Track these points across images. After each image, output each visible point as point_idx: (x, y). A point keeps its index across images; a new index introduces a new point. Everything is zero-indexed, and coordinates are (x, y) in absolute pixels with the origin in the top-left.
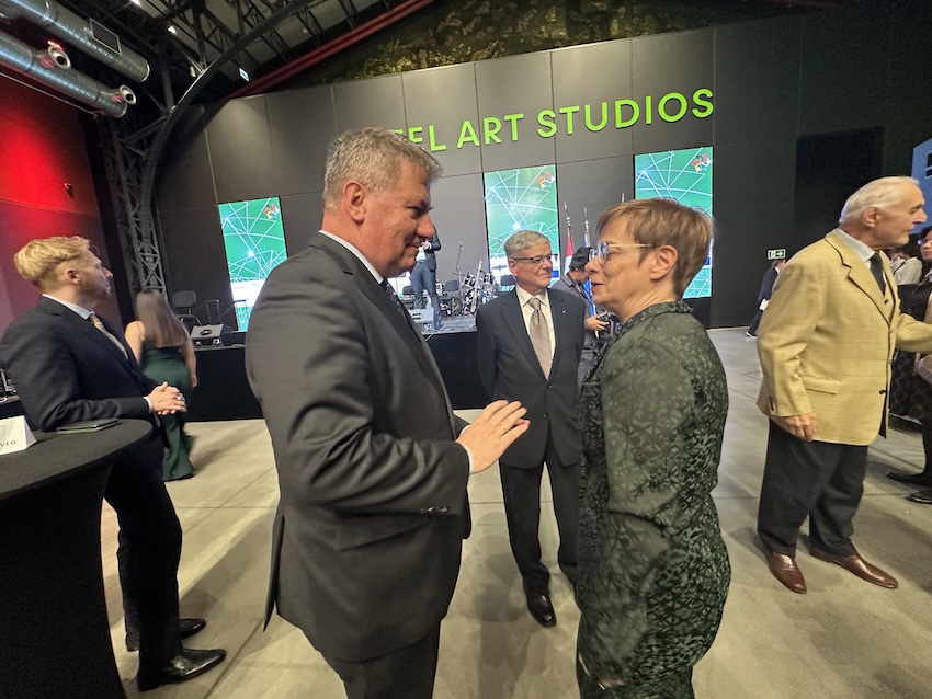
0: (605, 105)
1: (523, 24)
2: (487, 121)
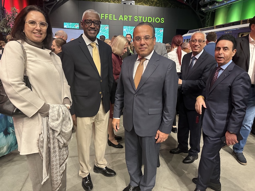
0: (146, 17)
2: (125, 16)
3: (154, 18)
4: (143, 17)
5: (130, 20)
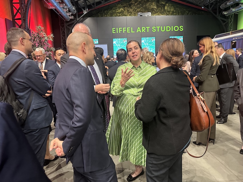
0: (164, 27)
1: (148, 5)
2: (143, 28)
3: (172, 27)
4: (161, 27)
5: (148, 31)
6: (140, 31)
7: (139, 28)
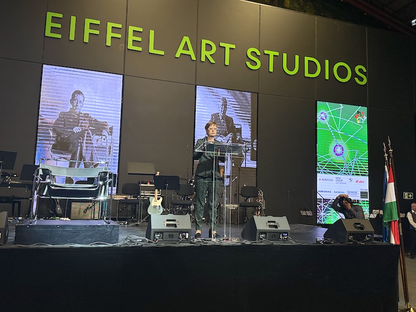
0: (297, 57)
2: (204, 42)
3: (327, 62)
4: (285, 55)
5: (227, 63)
6: (191, 52)
7: (186, 39)
